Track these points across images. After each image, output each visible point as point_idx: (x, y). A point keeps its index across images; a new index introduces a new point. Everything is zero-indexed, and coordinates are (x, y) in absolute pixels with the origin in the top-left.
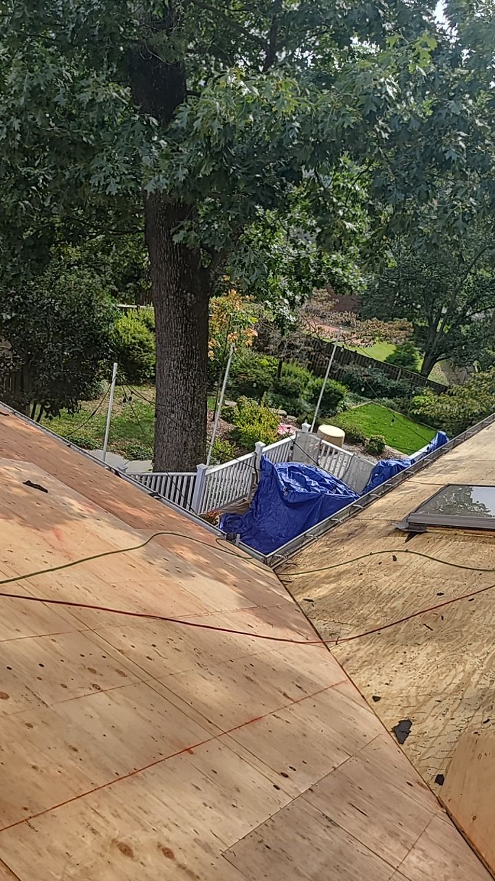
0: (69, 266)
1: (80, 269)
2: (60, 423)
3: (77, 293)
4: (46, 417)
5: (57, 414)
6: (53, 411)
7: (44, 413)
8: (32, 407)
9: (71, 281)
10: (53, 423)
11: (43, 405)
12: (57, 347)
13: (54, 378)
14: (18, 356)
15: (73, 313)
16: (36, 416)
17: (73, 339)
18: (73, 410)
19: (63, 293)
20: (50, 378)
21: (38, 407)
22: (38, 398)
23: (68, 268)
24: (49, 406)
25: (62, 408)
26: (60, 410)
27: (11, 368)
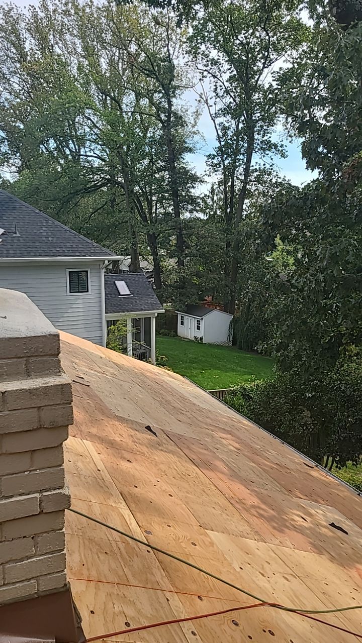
0: (350, 356)
1: (358, 359)
2: (345, 472)
3: (356, 375)
4: (337, 467)
5: (344, 465)
6: (342, 463)
7: (335, 464)
8: (325, 458)
9: (352, 367)
10: (340, 471)
11: (334, 458)
12: (344, 415)
13: (342, 439)
14: (316, 422)
15: (354, 391)
16: (329, 465)
17: (355, 410)
18: (356, 462)
19: (346, 376)
20: (339, 438)
21: (331, 459)
22: (331, 453)
23: (349, 359)
24: (338, 459)
25: (348, 461)
26: (347, 462)
27: (311, 430)
